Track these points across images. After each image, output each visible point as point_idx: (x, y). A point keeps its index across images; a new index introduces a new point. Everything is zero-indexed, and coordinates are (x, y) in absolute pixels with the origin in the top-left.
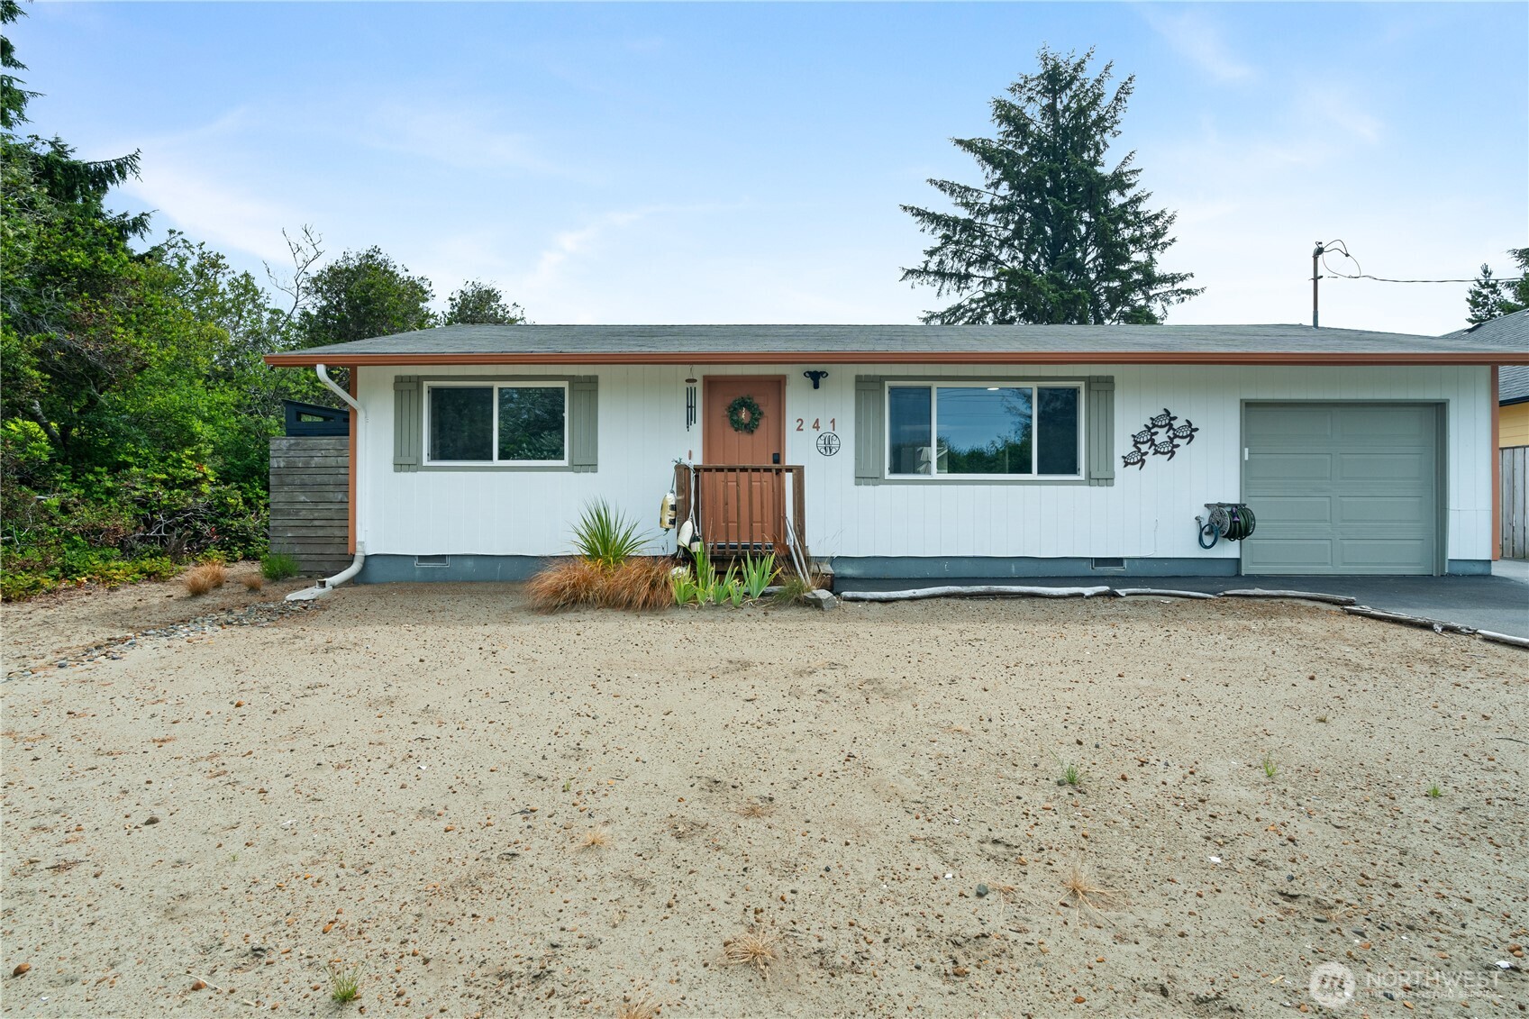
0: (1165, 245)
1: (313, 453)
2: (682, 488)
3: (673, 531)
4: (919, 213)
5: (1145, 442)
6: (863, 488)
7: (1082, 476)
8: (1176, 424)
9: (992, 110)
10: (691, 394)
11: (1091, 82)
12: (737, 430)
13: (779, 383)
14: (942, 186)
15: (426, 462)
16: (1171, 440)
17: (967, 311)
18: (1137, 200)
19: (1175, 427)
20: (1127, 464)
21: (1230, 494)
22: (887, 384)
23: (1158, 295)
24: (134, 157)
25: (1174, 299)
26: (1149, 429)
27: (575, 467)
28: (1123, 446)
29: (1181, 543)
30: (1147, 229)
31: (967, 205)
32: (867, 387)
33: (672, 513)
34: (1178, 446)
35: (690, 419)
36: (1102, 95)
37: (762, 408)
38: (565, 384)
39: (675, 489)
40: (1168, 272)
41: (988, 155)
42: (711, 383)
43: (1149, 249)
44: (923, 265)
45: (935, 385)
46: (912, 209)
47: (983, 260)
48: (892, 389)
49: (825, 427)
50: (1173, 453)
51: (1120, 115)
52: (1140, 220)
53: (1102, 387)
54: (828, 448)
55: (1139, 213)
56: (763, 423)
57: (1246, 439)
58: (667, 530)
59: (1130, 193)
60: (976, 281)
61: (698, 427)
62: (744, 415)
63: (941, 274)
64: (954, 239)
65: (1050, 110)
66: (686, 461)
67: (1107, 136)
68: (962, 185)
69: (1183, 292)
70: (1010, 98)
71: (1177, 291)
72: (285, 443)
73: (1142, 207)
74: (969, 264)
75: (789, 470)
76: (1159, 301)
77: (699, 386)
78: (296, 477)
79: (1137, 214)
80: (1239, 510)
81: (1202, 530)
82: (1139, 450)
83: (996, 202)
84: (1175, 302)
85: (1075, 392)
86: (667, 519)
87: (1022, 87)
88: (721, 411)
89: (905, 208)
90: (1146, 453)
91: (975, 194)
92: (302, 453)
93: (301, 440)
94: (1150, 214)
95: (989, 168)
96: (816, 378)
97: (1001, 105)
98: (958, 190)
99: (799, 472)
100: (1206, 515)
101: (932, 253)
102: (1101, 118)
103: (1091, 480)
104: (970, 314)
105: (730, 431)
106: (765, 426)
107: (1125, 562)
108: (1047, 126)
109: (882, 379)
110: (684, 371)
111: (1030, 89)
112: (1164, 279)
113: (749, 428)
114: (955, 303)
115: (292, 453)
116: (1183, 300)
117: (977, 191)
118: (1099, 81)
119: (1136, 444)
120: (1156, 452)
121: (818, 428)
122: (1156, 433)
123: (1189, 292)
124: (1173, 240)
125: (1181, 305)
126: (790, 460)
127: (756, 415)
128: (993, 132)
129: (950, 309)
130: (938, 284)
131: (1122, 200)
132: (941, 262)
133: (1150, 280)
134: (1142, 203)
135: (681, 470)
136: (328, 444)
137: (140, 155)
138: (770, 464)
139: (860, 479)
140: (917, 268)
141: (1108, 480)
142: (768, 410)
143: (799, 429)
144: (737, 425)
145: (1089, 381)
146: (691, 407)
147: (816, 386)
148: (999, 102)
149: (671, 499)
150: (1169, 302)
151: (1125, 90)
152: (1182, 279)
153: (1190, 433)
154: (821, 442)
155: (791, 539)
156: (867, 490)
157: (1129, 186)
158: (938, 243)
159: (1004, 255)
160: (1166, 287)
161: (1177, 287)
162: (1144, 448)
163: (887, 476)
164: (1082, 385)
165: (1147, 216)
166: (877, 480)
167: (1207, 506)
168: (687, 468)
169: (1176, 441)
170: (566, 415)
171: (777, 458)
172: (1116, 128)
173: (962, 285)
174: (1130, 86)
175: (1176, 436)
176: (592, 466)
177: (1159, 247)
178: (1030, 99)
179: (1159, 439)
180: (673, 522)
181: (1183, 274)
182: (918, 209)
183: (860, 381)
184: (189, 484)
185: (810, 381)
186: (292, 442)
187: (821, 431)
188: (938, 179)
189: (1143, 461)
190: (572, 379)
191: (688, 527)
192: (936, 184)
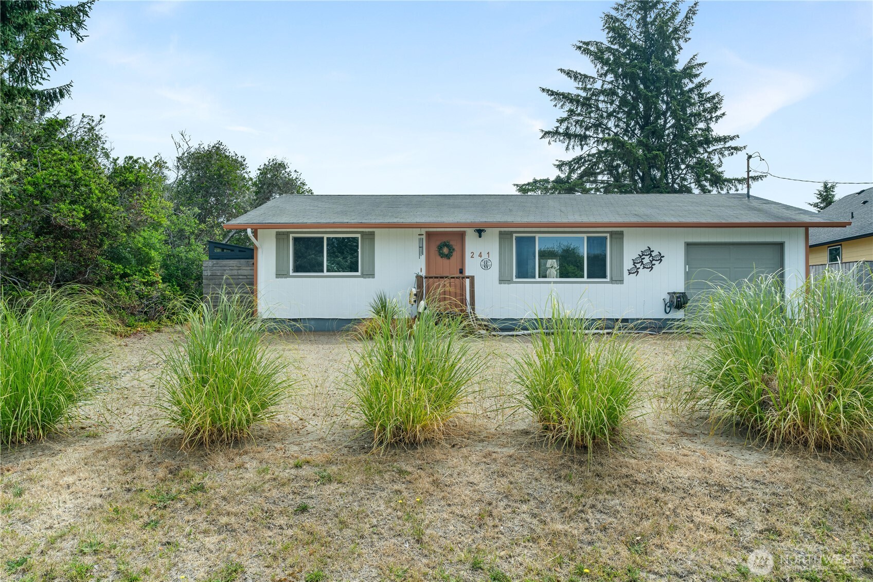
0: (718, 118)
1: (225, 268)
2: (420, 286)
3: (415, 305)
4: (552, 93)
5: (638, 262)
6: (502, 285)
7: (608, 279)
8: (653, 254)
9: (602, 23)
10: (421, 240)
11: (670, 5)
12: (442, 257)
13: (462, 235)
14: (569, 73)
15: (291, 273)
16: (651, 261)
17: (585, 161)
18: (701, 85)
19: (653, 255)
20: (630, 273)
21: (680, 288)
22: (514, 235)
23: (715, 150)
24: (69, 85)
25: (726, 153)
26: (641, 256)
27: (363, 276)
28: (628, 264)
29: (656, 311)
30: (708, 105)
31: (585, 89)
32: (504, 237)
33: (415, 297)
34: (654, 264)
35: (421, 253)
36: (677, 13)
37: (454, 247)
38: (359, 236)
39: (416, 286)
40: (721, 134)
41: (598, 55)
42: (429, 234)
43: (707, 121)
44: (555, 129)
45: (537, 236)
46: (548, 90)
47: (596, 126)
48: (517, 238)
49: (485, 256)
50: (652, 268)
51: (689, 28)
52: (703, 99)
53: (618, 237)
54: (486, 266)
55: (702, 94)
56: (454, 254)
57: (687, 262)
58: (412, 305)
59: (696, 81)
60: (592, 140)
61: (423, 257)
62: (445, 250)
63: (568, 135)
64: (577, 112)
65: (643, 22)
66: (421, 274)
67: (681, 42)
68: (582, 73)
69: (733, 148)
70: (614, 13)
71: (728, 147)
72: (210, 263)
73: (704, 90)
74: (587, 129)
75: (468, 277)
76: (716, 155)
77: (424, 237)
78: (216, 280)
79: (700, 95)
80: (683, 295)
81: (666, 305)
82: (636, 266)
83: (605, 86)
84: (727, 155)
85: (606, 238)
86: (413, 300)
87: (623, 6)
88: (434, 249)
89: (543, 90)
90: (639, 268)
91: (592, 80)
92: (220, 268)
93: (219, 261)
94: (711, 94)
95: (599, 66)
96: (480, 232)
97: (609, 17)
98: (579, 77)
99: (472, 279)
100: (668, 298)
101: (561, 121)
102: (676, 30)
103: (613, 281)
104: (589, 163)
105: (439, 258)
106: (456, 256)
107: (630, 321)
108: (641, 33)
109: (512, 233)
110: (418, 231)
111: (629, 9)
112: (719, 140)
113: (448, 256)
114: (578, 155)
115: (214, 268)
116: (732, 154)
117: (593, 78)
118: (675, 4)
119: (634, 263)
120: (644, 268)
121: (481, 256)
122: (644, 258)
123: (736, 149)
124: (724, 114)
125: (731, 157)
126: (468, 273)
127: (451, 250)
128: (603, 37)
129: (574, 159)
130: (567, 141)
131: (691, 86)
132: (568, 128)
133: (707, 141)
134: (705, 88)
135: (419, 278)
136: (233, 264)
137: (72, 84)
138: (459, 275)
139: (502, 281)
140: (552, 130)
141: (621, 281)
142: (457, 247)
143: (472, 257)
144: (442, 255)
145: (611, 233)
146: (421, 247)
147: (480, 236)
148: (608, 16)
149: (414, 291)
150: (723, 155)
151: (692, 11)
152: (732, 139)
153: (660, 258)
154: (483, 263)
155: (469, 309)
156: (505, 286)
157: (696, 76)
158: (565, 115)
159: (611, 124)
160: (720, 145)
161: (727, 145)
162: (638, 265)
163: (515, 280)
164: (608, 235)
165: (708, 96)
166: (510, 281)
167: (669, 293)
168: (421, 277)
169: (654, 262)
170: (359, 250)
171: (461, 271)
172: (687, 36)
173: (583, 143)
174: (696, 9)
175: (653, 260)
176: (372, 275)
177: (714, 119)
178: (628, 15)
179: (645, 261)
180: (415, 301)
181: (732, 135)
182: (552, 91)
183: (501, 234)
184: (152, 284)
185: (477, 234)
186: (215, 262)
187: (482, 258)
188: (566, 69)
189: (638, 272)
190: (362, 233)
191: (423, 303)
192: (565, 72)
